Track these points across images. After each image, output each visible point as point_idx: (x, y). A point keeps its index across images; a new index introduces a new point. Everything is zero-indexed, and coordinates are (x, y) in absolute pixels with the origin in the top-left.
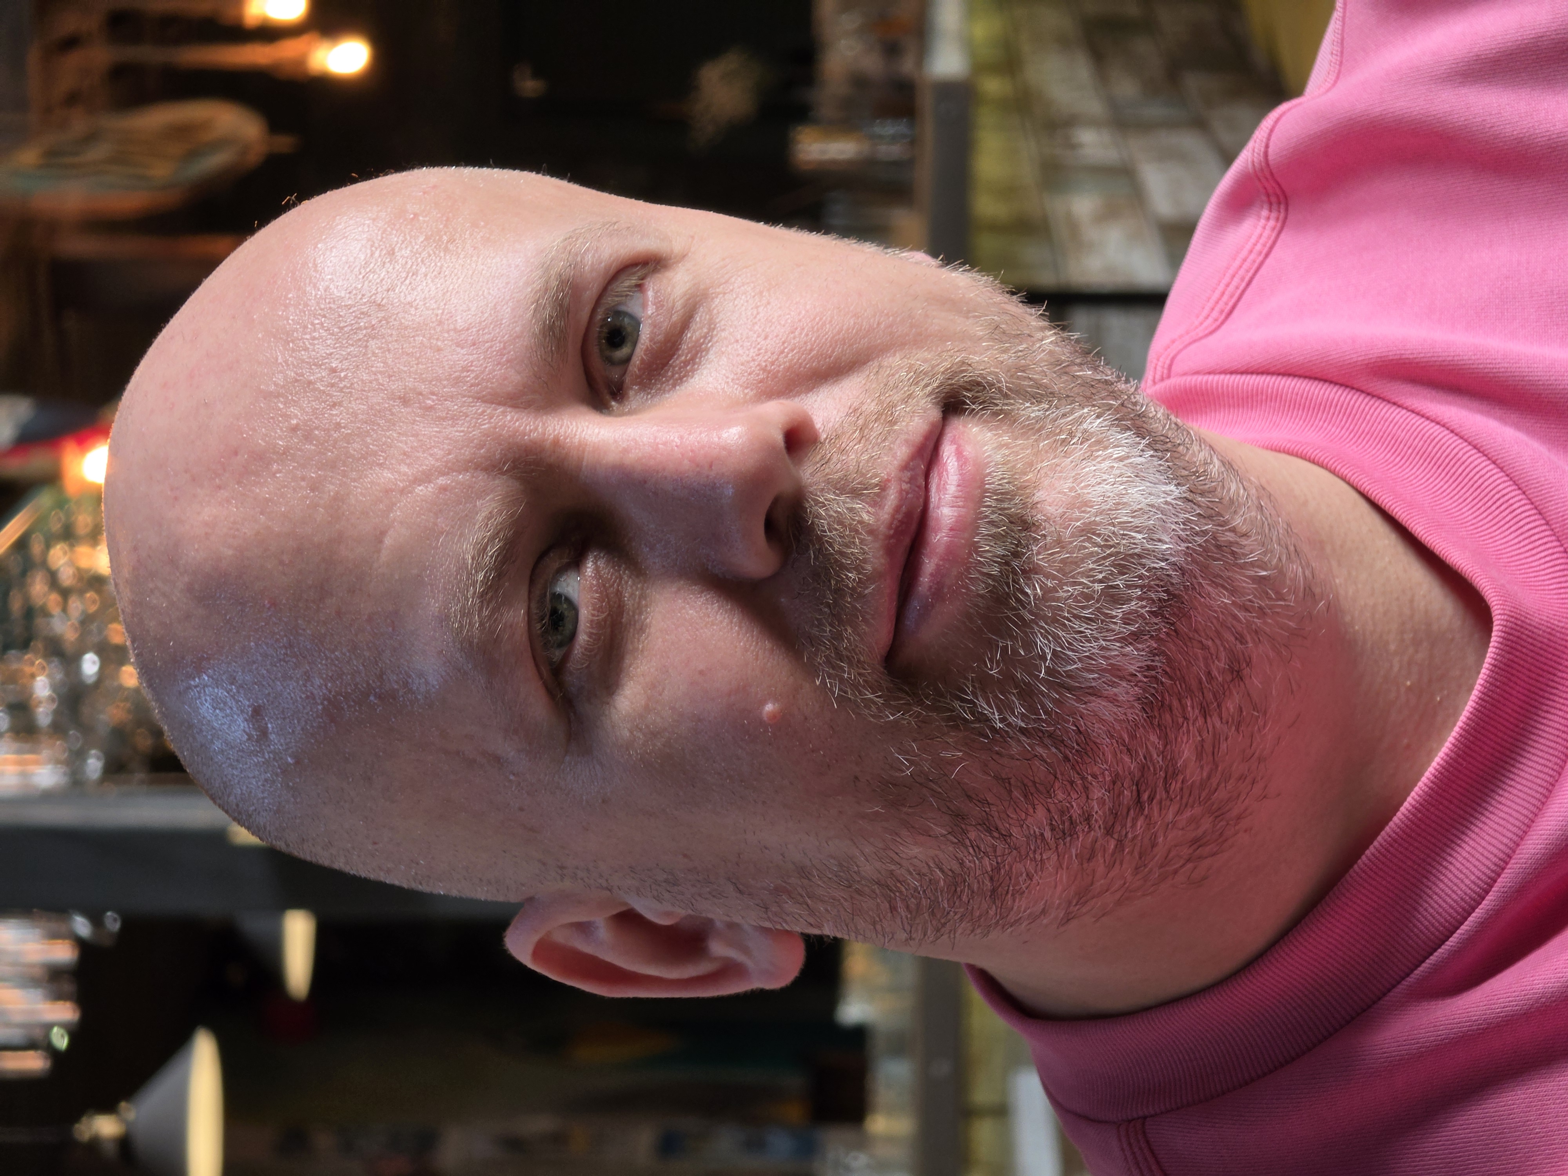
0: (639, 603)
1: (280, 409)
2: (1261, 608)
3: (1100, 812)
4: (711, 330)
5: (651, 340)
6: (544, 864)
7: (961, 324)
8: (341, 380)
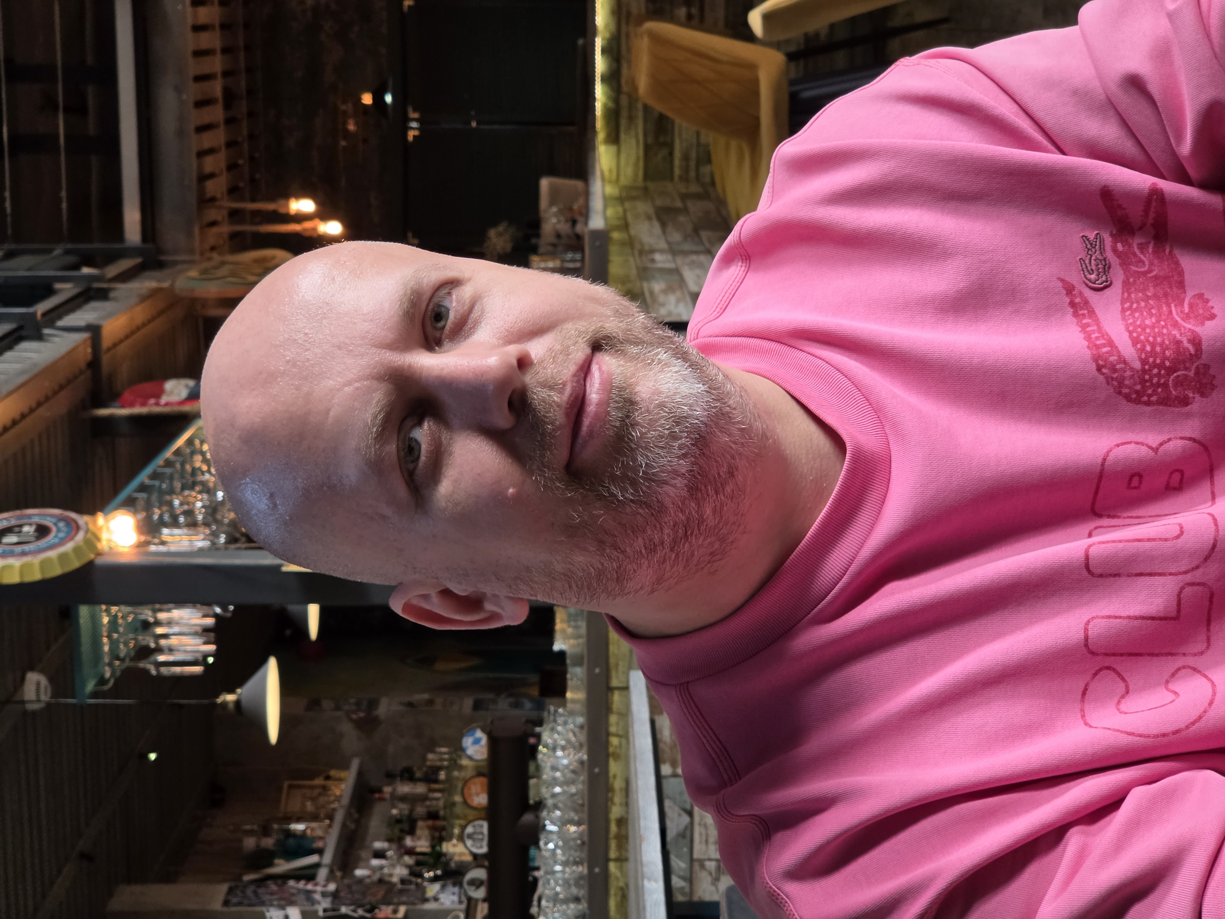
0: (449, 442)
1: (281, 353)
2: (742, 443)
3: (668, 541)
4: (482, 313)
5: (455, 318)
6: (406, 566)
7: (600, 309)
8: (310, 338)
